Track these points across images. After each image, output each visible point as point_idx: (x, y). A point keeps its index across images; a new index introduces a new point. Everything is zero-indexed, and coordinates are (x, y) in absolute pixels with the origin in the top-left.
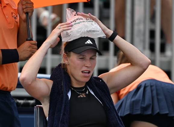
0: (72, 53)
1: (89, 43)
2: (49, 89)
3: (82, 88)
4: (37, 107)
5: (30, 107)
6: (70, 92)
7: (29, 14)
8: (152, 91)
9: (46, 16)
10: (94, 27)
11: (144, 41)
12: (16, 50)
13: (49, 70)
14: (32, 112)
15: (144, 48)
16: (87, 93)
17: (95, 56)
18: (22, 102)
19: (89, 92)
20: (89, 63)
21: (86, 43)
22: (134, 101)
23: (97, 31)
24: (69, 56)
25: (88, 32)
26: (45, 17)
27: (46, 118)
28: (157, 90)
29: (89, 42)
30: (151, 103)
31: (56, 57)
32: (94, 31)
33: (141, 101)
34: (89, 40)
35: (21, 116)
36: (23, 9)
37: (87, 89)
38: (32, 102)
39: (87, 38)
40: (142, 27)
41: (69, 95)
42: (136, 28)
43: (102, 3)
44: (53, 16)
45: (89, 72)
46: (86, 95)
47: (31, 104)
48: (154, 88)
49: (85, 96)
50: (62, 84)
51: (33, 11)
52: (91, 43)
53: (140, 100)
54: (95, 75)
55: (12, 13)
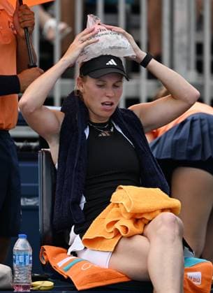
0: (88, 78)
1: (111, 64)
2: (59, 122)
3: (105, 124)
4: (42, 152)
5: (33, 152)
6: (88, 129)
7: (29, 29)
8: (202, 126)
9: (53, 25)
10: (120, 42)
11: (188, 59)
12: (16, 76)
13: (57, 101)
14: (35, 159)
15: (188, 68)
16: (112, 130)
17: (121, 81)
18: (20, 144)
19: (115, 129)
20: (111, 92)
21: (107, 64)
22: (177, 141)
23: (124, 48)
24: (84, 81)
25: (111, 48)
26: (50, 28)
27: (54, 165)
28: (209, 125)
29: (112, 62)
30: (201, 143)
31: (67, 82)
32: (120, 48)
33: (186, 142)
34: (112, 60)
35: (21, 165)
36: (20, 23)
37: (111, 125)
38: (34, 144)
39: (110, 57)
40: (184, 39)
41: (87, 132)
42: (177, 40)
43: (129, 7)
44: (62, 26)
45: (112, 104)
46: (110, 133)
47: (33, 148)
48: (205, 121)
49: (108, 135)
50: (77, 118)
51: (34, 25)
52: (115, 64)
53: (185, 140)
54: (122, 106)
55: (9, 22)
